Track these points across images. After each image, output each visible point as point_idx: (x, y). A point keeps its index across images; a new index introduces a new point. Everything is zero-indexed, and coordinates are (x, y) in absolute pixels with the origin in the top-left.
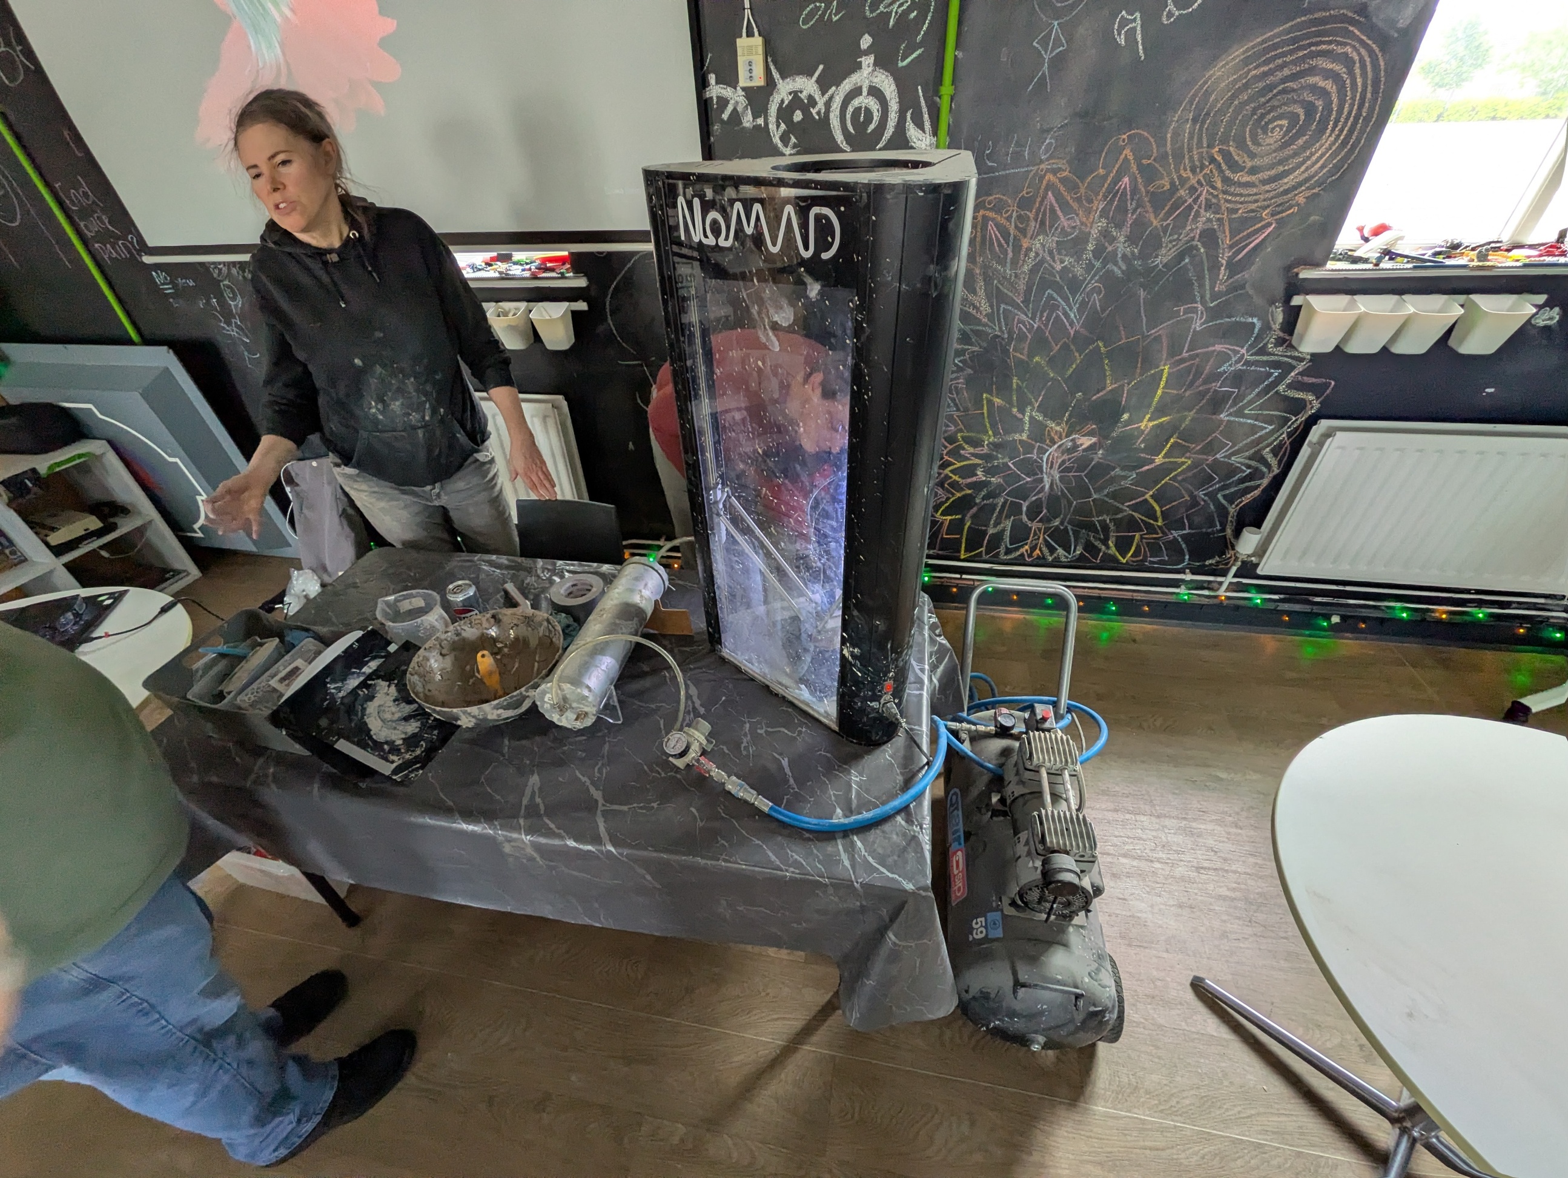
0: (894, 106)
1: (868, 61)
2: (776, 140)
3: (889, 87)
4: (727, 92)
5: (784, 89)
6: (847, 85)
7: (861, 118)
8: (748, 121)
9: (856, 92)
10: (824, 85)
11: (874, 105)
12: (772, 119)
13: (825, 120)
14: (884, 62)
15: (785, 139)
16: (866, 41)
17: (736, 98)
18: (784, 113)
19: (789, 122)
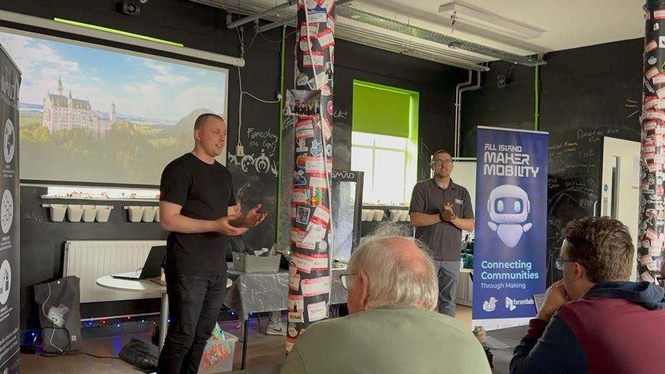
0: (269, 164)
1: (263, 154)
2: (243, 168)
3: (268, 161)
4: (232, 156)
5: (245, 158)
6: (259, 158)
7: (262, 166)
8: (236, 163)
9: (261, 160)
10: (254, 158)
11: (265, 163)
12: (242, 163)
13: (254, 165)
14: (267, 155)
15: (245, 168)
16: (263, 151)
17: (234, 158)
18: (245, 163)
19: (246, 164)
